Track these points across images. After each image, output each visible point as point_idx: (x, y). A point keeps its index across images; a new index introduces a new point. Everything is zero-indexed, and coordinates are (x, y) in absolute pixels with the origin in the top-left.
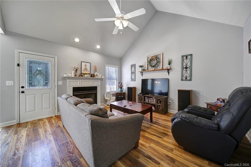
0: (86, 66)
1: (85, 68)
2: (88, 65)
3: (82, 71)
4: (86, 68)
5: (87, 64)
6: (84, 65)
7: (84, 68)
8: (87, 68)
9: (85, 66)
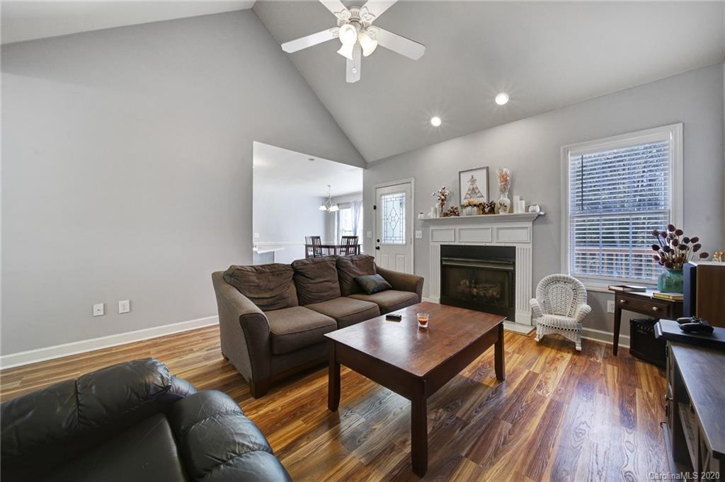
0: (473, 180)
1: (471, 187)
2: (481, 177)
3: (463, 198)
4: (475, 186)
5: (477, 175)
6: (469, 180)
7: (469, 190)
8: (477, 188)
9: (470, 183)
